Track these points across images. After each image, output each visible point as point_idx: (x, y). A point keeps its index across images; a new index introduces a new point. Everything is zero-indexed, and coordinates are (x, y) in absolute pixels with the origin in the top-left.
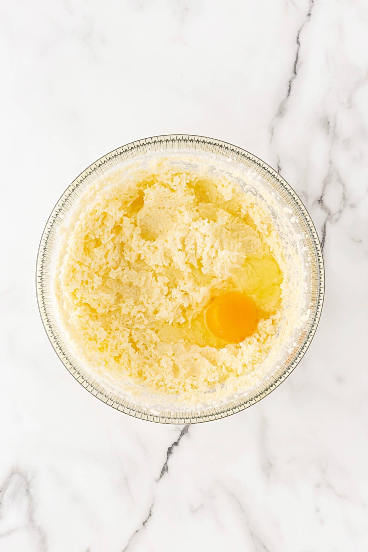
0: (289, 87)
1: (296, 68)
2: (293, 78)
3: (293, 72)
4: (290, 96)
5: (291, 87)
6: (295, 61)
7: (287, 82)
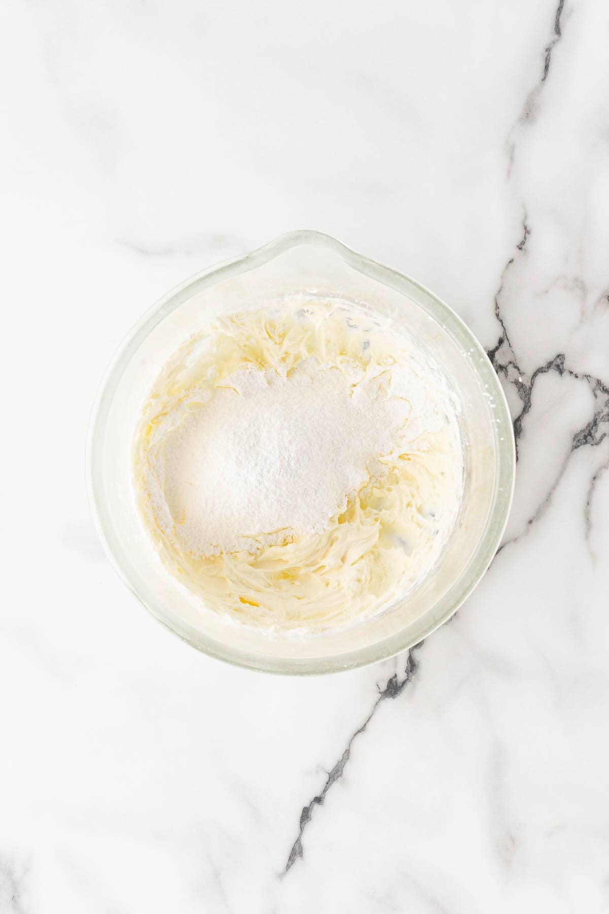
0: (546, 61)
1: (561, 20)
2: (554, 42)
3: (554, 29)
4: (547, 79)
5: (549, 61)
6: (557, 9)
7: (541, 49)
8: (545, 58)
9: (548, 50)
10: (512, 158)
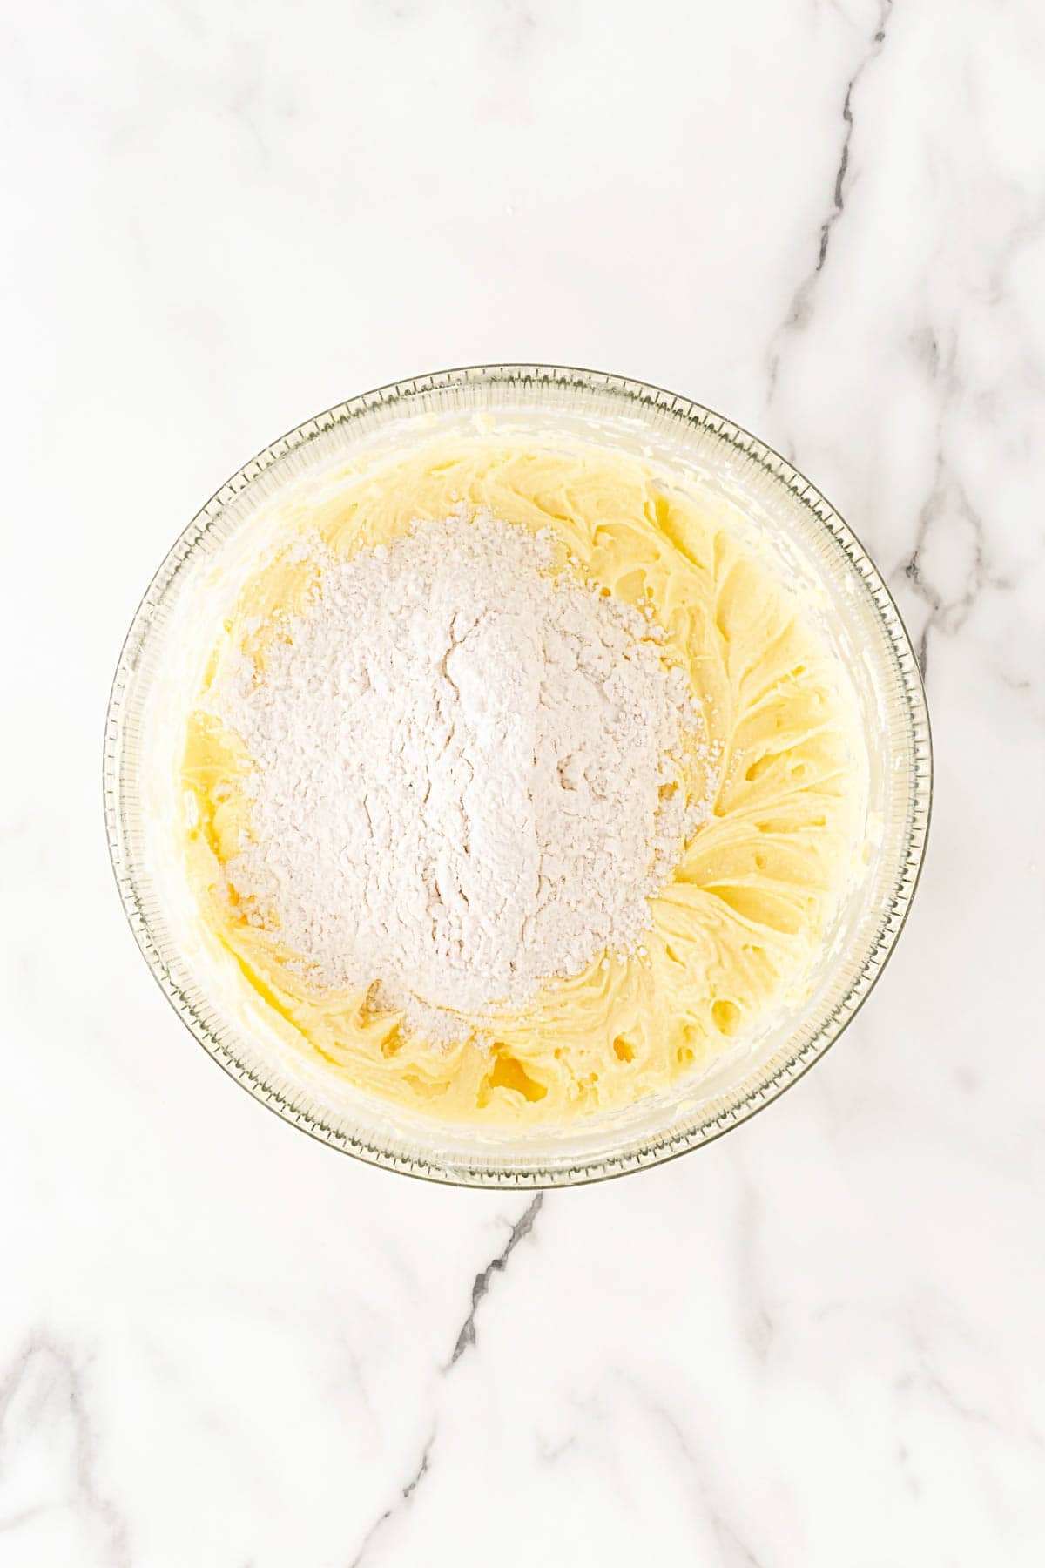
0: (823, 244)
1: (843, 187)
2: (834, 217)
3: (833, 198)
4: (823, 268)
5: (827, 242)
6: (838, 169)
7: (817, 227)
8: (821, 239)
9: (825, 228)
10: (774, 376)
